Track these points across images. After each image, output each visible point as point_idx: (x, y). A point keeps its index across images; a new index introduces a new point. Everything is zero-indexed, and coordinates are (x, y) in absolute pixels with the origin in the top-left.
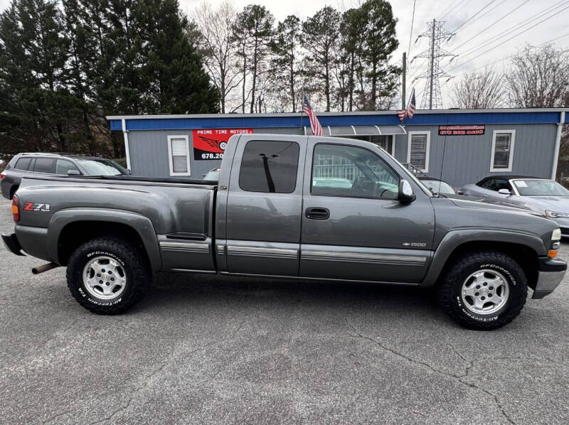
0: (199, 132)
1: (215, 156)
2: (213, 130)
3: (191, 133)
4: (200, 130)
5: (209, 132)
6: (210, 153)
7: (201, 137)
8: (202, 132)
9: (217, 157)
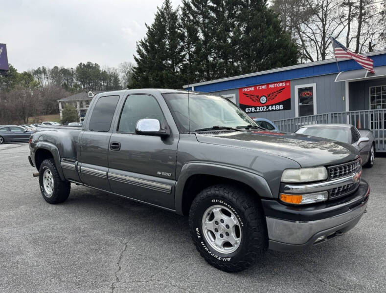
0: (243, 90)
1: (256, 109)
2: (255, 87)
3: (237, 91)
4: (244, 88)
5: (252, 89)
6: (252, 107)
7: (246, 94)
8: (246, 90)
9: (258, 111)
